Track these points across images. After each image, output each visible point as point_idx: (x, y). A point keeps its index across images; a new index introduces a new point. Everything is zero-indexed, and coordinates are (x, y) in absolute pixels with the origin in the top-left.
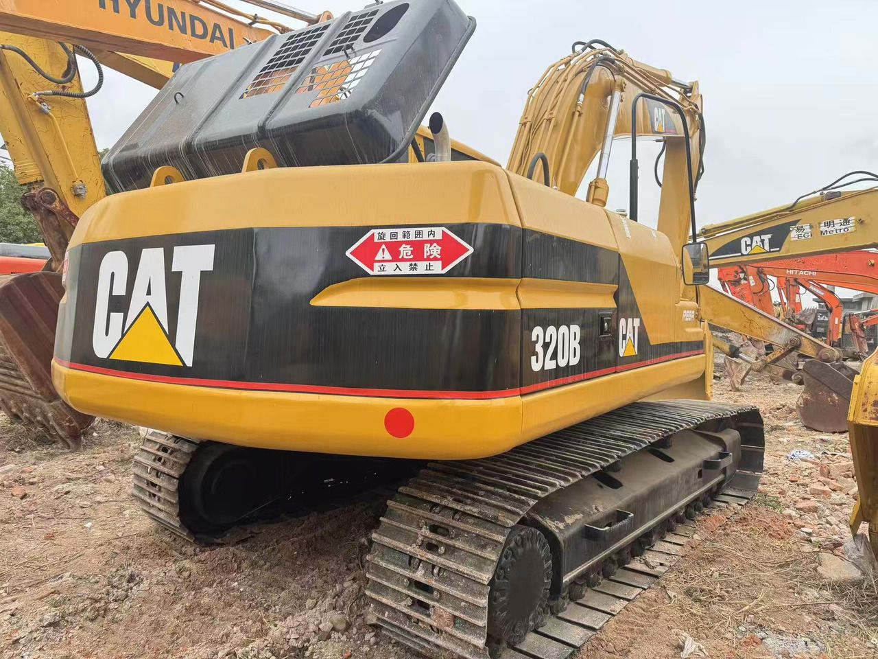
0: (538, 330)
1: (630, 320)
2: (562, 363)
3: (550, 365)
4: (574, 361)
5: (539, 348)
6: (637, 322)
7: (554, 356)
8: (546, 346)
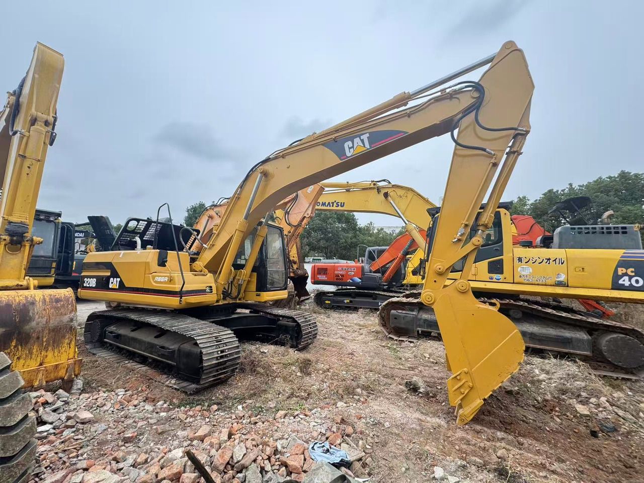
0: (86, 279)
1: (115, 279)
2: (91, 286)
3: (88, 286)
4: (94, 286)
5: (86, 282)
6: (119, 279)
7: (89, 284)
8: (87, 282)
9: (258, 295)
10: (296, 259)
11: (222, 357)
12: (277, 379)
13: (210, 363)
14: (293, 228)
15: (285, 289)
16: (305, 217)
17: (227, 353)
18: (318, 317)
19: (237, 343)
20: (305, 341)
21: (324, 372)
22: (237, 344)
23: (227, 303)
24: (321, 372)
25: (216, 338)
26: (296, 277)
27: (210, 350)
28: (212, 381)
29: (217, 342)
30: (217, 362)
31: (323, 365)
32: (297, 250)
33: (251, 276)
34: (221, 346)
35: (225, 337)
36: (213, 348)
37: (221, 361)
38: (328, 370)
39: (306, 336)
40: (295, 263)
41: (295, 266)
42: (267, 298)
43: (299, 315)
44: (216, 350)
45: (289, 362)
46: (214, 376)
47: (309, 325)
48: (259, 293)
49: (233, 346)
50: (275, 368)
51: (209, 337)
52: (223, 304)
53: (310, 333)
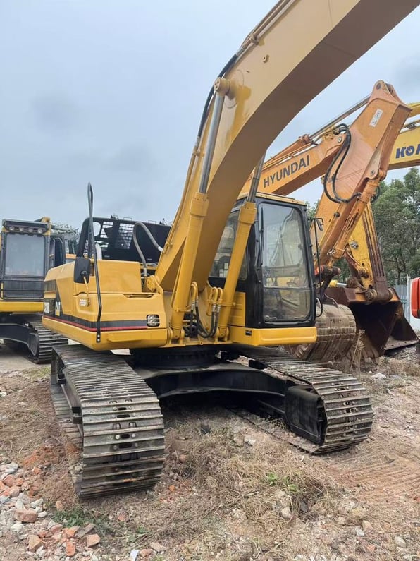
6: (60, 303)
9: (248, 334)
10: (368, 269)
11: (122, 446)
12: (234, 510)
13: (95, 455)
14: (345, 206)
15: (311, 324)
16: (367, 180)
17: (133, 440)
18: (409, 384)
19: (160, 422)
20: (338, 435)
21: (349, 523)
22: (159, 424)
23: (197, 344)
24: (341, 520)
25: (120, 409)
26: (369, 303)
27: (98, 430)
28: (104, 486)
29: (118, 417)
30: (110, 454)
31: (353, 504)
32: (370, 252)
33: (236, 299)
34: (123, 425)
35: (139, 408)
36: (106, 427)
37: (120, 453)
38: (360, 522)
39: (336, 426)
40: (366, 276)
41: (367, 283)
42: (265, 340)
43: (327, 379)
44: (111, 432)
45: (276, 477)
46: (109, 478)
47: (349, 403)
48: (249, 329)
49: (148, 428)
50: (241, 484)
51: (109, 406)
52: (186, 346)
53: (347, 419)
